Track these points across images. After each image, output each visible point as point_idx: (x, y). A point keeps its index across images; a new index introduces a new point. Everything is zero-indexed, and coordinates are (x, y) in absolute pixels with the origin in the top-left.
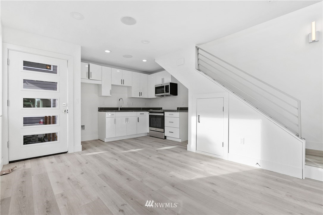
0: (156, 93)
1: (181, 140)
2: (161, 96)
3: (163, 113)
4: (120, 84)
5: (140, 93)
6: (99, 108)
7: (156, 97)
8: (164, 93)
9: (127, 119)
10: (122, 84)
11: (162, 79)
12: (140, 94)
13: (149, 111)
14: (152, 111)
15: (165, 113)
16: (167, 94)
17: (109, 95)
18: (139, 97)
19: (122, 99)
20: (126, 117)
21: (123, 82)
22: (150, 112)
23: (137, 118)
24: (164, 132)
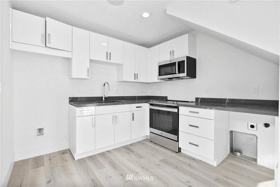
0: (160, 75)
1: (216, 162)
2: (169, 79)
3: (177, 107)
4: (104, 59)
5: (136, 74)
6: (70, 98)
7: (159, 81)
8: (176, 73)
9: (115, 118)
10: (107, 59)
11: (171, 52)
12: (136, 76)
13: (150, 103)
14: (155, 102)
15: (180, 108)
16: (181, 75)
17: (85, 76)
18: (133, 80)
19: (108, 83)
20: (114, 114)
21: (109, 55)
22: (151, 105)
23: (132, 114)
24: (178, 141)
